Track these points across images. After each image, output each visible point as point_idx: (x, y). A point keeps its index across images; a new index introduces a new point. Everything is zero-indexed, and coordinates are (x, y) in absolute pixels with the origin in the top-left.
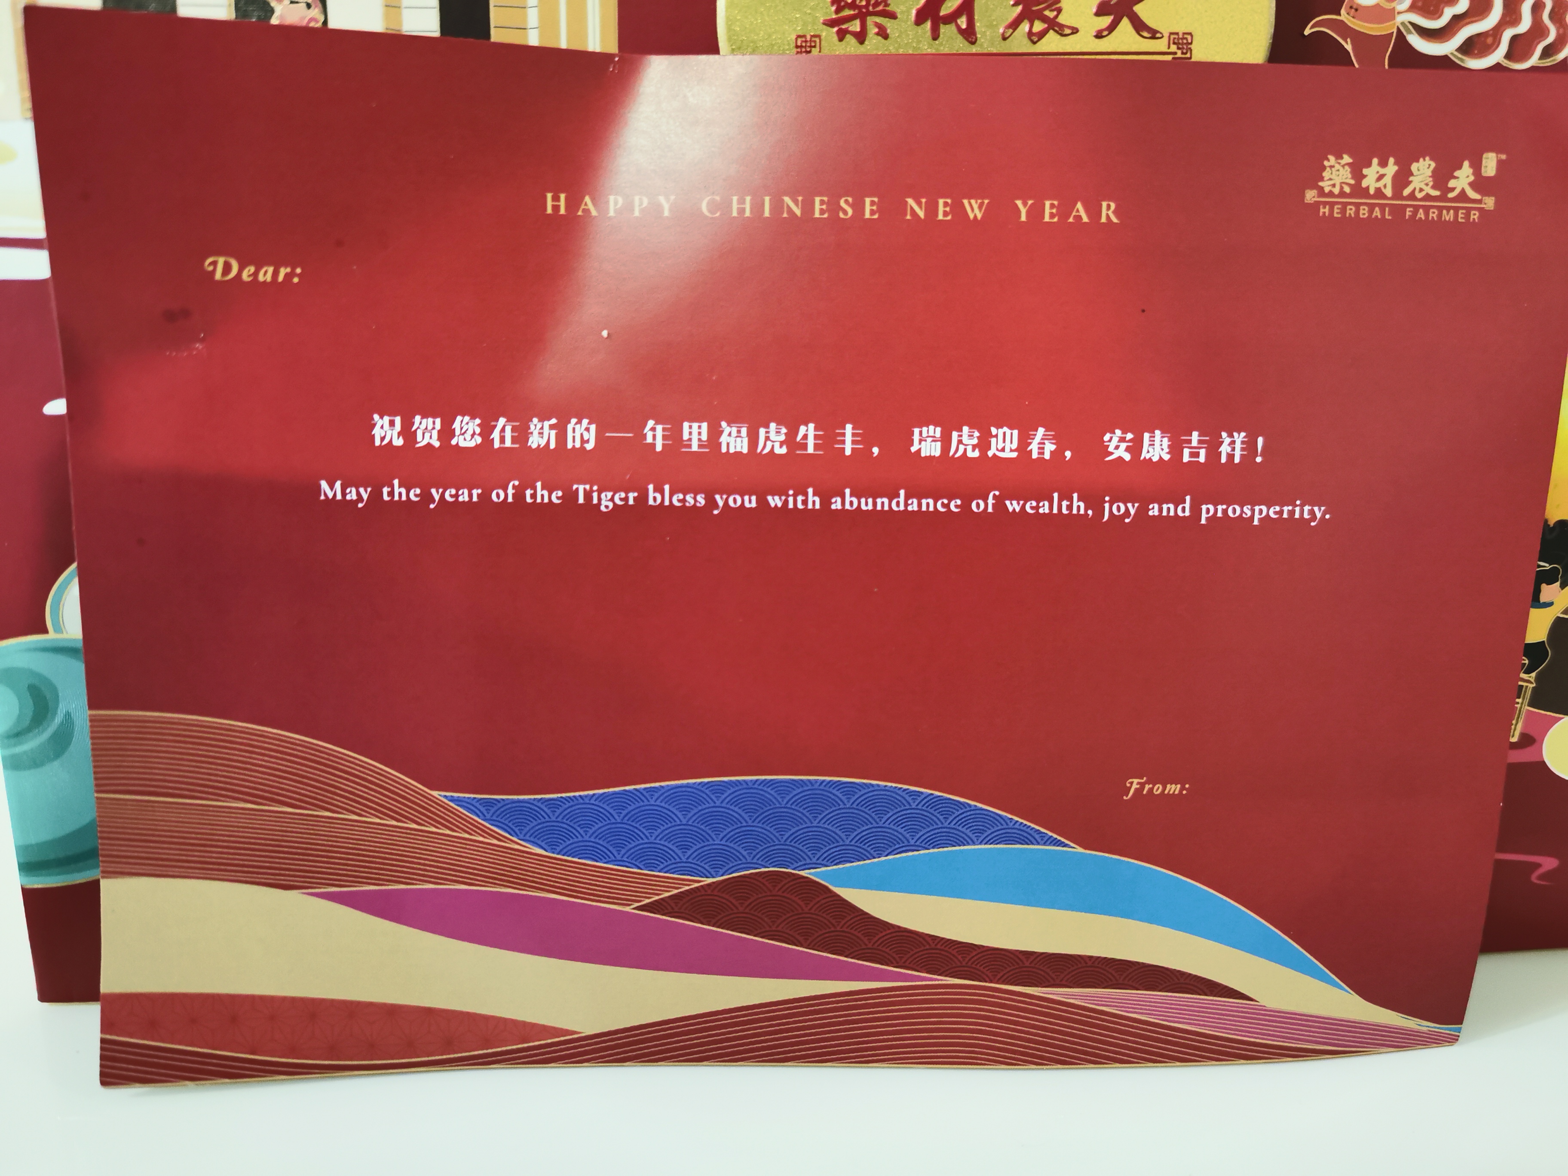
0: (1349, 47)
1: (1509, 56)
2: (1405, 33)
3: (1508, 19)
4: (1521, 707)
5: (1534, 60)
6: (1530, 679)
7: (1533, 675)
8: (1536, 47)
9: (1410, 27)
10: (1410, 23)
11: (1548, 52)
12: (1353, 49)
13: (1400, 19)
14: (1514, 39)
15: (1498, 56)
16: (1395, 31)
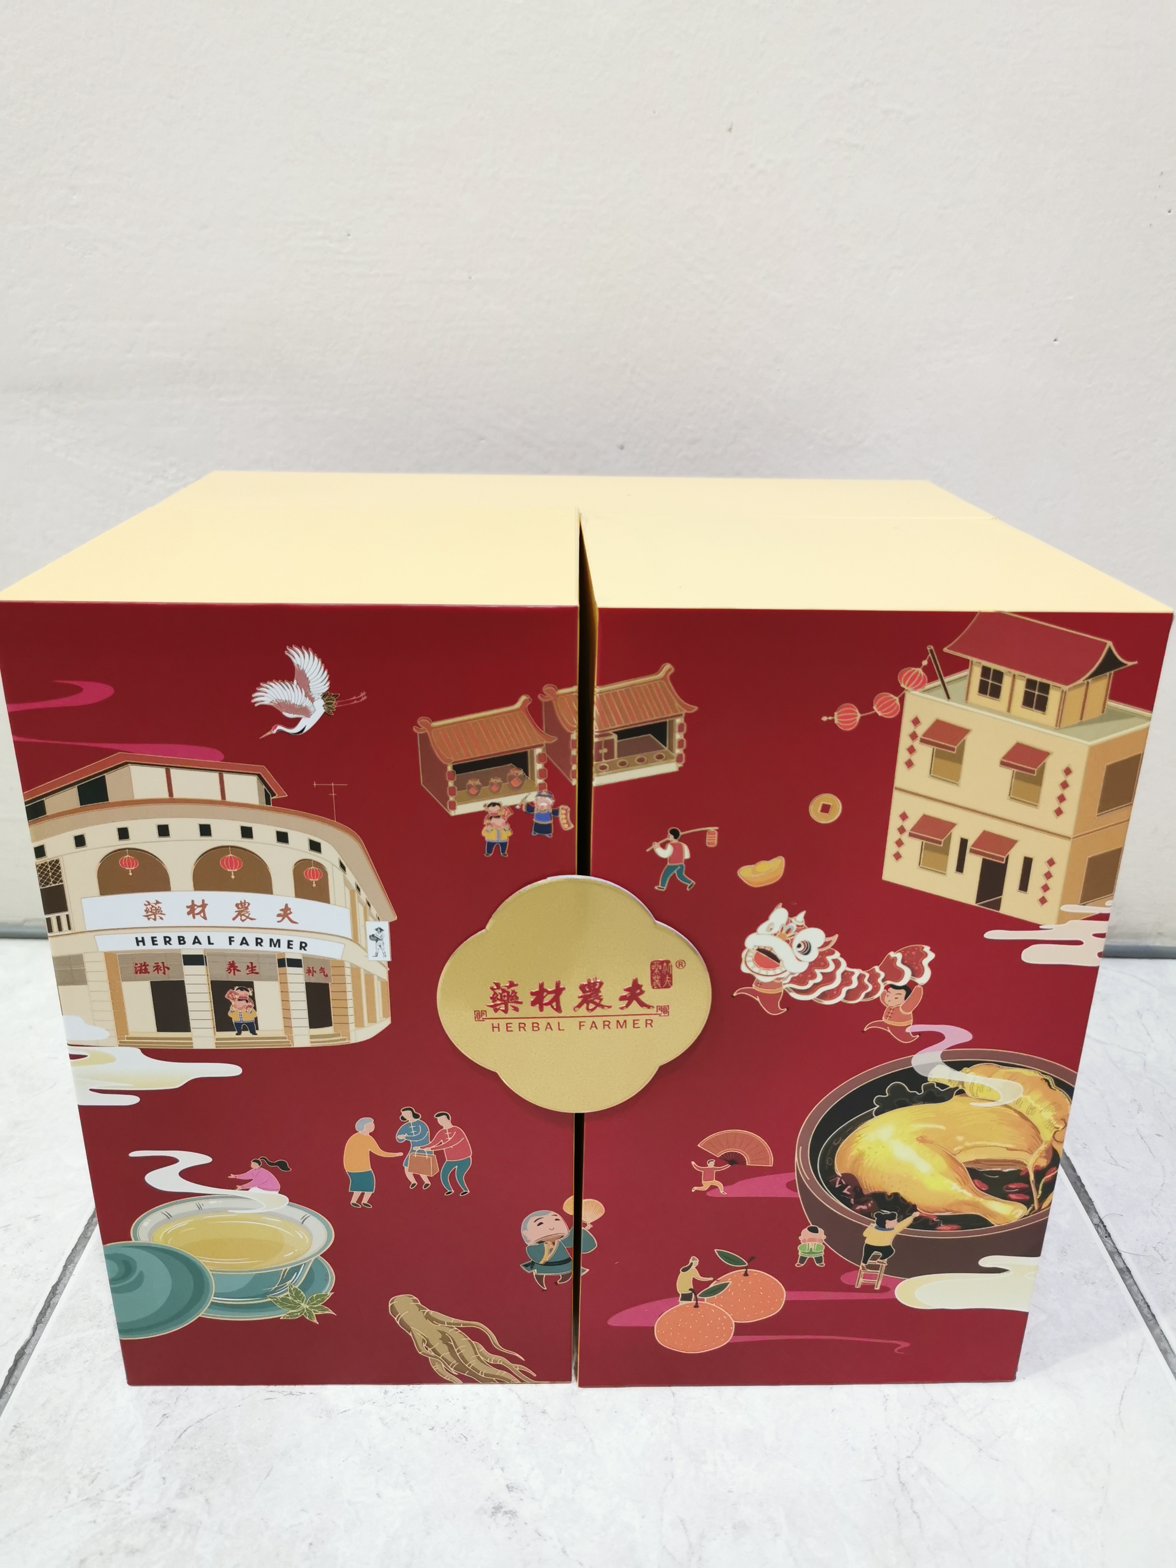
0: (758, 999)
1: (846, 998)
2: (788, 992)
3: (845, 983)
4: (880, 1275)
5: (861, 999)
6: (884, 1262)
7: (886, 1260)
8: (861, 994)
9: (791, 990)
10: (791, 988)
11: (867, 996)
12: (760, 1000)
13: (784, 987)
14: (848, 992)
15: (841, 998)
16: (783, 991)
